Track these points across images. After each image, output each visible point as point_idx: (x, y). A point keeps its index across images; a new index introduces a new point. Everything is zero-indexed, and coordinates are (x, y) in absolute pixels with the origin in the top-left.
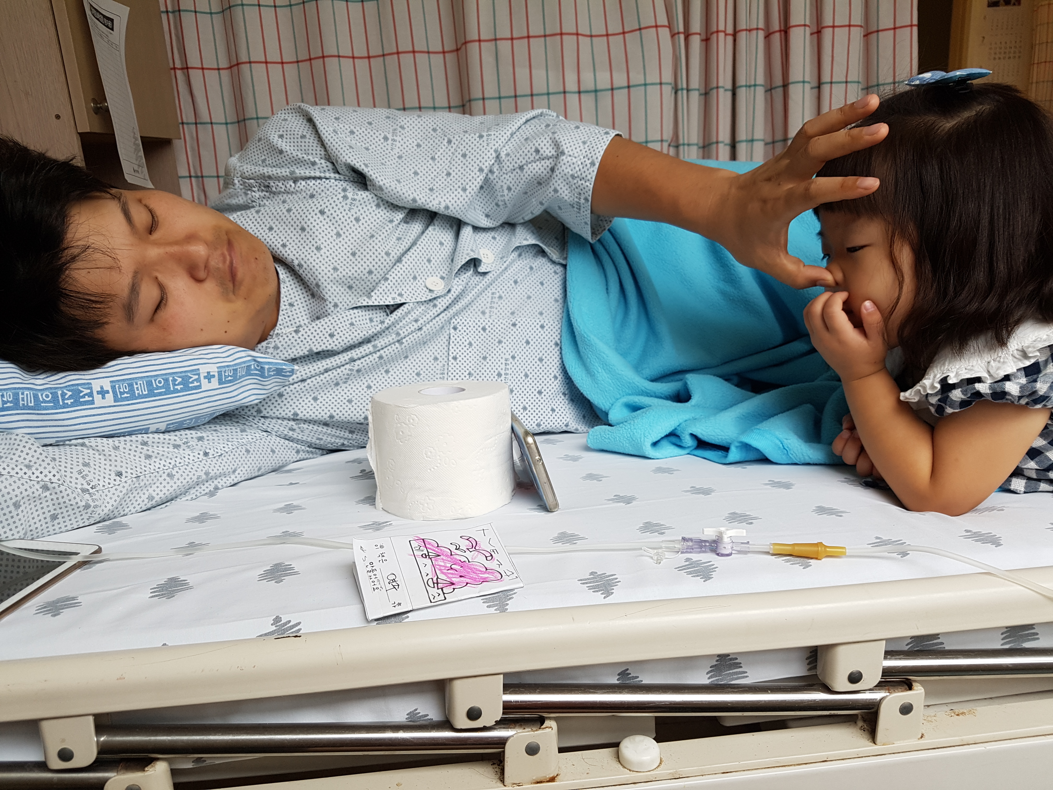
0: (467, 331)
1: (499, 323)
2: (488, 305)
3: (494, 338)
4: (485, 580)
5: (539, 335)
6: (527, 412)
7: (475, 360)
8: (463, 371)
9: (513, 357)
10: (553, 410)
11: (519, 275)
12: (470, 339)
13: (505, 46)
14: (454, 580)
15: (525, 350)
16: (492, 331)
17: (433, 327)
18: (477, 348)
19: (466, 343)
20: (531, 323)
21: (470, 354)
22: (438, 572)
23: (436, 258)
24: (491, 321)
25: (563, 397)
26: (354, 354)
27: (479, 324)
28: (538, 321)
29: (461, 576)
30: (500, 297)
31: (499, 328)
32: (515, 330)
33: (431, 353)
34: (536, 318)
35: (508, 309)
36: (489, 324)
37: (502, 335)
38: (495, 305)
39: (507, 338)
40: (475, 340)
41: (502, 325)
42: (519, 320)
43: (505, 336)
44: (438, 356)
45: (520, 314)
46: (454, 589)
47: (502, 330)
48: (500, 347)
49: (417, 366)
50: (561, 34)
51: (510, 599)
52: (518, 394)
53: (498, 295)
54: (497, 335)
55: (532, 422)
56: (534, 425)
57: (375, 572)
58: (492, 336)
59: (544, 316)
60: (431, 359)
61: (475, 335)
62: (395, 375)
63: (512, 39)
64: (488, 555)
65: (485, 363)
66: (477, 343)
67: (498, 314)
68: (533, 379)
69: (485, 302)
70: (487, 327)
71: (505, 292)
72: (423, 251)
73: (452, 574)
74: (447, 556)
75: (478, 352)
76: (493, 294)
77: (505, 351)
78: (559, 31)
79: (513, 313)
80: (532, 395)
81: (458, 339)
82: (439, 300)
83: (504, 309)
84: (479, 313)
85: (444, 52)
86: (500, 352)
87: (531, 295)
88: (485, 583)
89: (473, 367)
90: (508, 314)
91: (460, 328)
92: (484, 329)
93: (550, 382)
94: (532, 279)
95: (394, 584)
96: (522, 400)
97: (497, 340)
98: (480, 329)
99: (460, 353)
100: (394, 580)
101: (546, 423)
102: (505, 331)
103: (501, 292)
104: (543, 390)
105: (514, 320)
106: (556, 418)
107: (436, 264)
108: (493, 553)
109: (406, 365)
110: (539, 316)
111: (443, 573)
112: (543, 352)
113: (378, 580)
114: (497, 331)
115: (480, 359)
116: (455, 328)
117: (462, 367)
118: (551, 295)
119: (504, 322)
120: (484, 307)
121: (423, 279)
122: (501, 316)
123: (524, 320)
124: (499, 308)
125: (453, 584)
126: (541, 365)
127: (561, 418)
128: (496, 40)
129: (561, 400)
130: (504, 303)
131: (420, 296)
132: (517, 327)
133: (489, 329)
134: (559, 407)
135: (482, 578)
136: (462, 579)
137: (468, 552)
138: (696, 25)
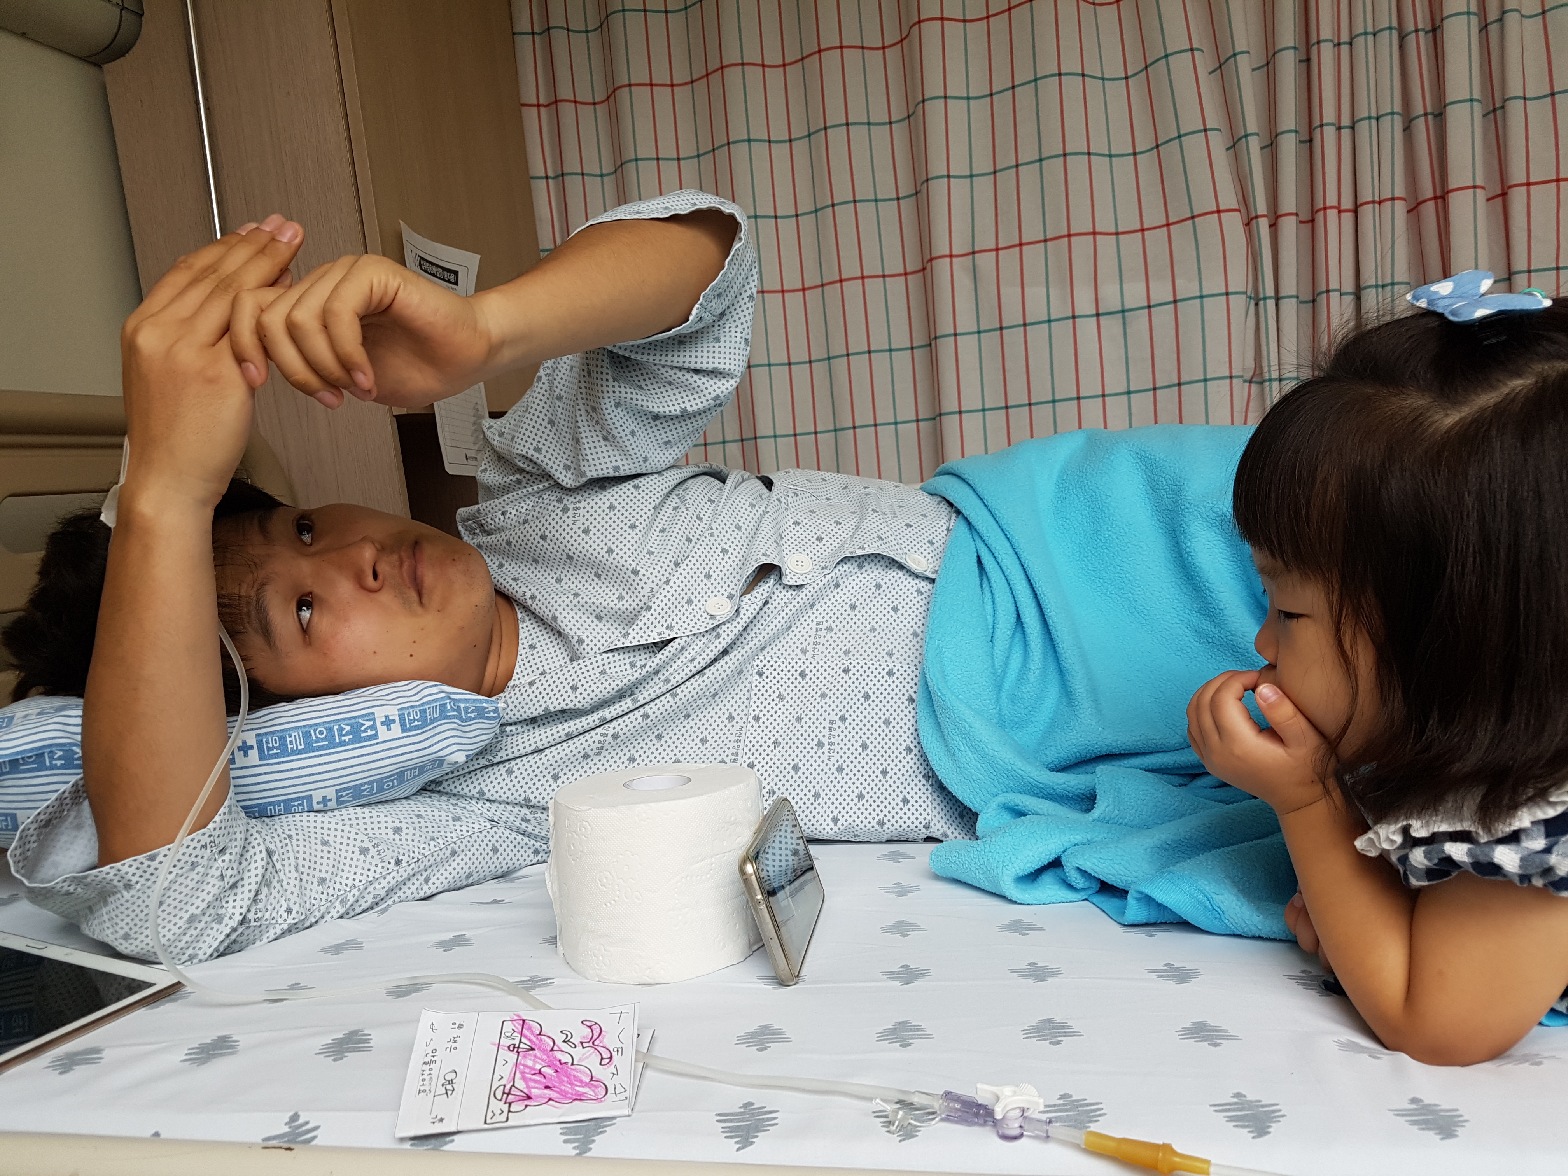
0: (778, 678)
1: (826, 667)
3: (817, 689)
4: (577, 1098)
7: (786, 721)
8: (766, 738)
12: (781, 690)
14: (535, 1092)
16: (814, 679)
18: (791, 702)
19: (774, 696)
21: (779, 713)
22: (518, 1075)
24: (814, 664)
29: (547, 1087)
30: (829, 629)
31: (825, 674)
32: (846, 678)
33: (724, 710)
36: (811, 667)
37: (828, 685)
38: (822, 641)
39: (834, 690)
40: (789, 690)
41: (829, 670)
43: (831, 687)
44: (735, 714)
45: (857, 655)
46: (527, 1106)
47: (829, 678)
49: (703, 729)
50: (1069, 236)
51: (601, 1132)
53: (825, 625)
54: (821, 685)
57: (432, 1066)
58: (814, 686)
59: (894, 657)
60: (724, 718)
61: (789, 683)
63: (997, 249)
64: (606, 1055)
65: (799, 727)
66: (792, 695)
67: (826, 653)
69: (806, 636)
70: (807, 671)
71: (837, 622)
73: (536, 1081)
74: (544, 1051)
75: (791, 710)
77: (829, 710)
78: (1066, 233)
81: (763, 691)
83: (834, 645)
85: (906, 274)
86: (822, 711)
87: (877, 626)
88: (576, 1102)
89: (781, 732)
91: (767, 673)
92: (803, 675)
95: (449, 1087)
97: (820, 693)
98: (797, 675)
99: (765, 711)
100: (451, 1082)
102: (832, 680)
103: (830, 622)
105: (847, 664)
108: (614, 1053)
110: (887, 658)
113: (431, 1079)
114: (821, 678)
115: (793, 720)
116: (760, 674)
117: (766, 731)
119: (833, 665)
120: (805, 644)
122: (829, 656)
123: (862, 663)
124: (827, 645)
125: (529, 1098)
128: (974, 253)
132: (851, 674)
133: (810, 675)
135: (576, 1093)
136: (547, 1091)
137: (579, 1048)
138: (1289, 201)
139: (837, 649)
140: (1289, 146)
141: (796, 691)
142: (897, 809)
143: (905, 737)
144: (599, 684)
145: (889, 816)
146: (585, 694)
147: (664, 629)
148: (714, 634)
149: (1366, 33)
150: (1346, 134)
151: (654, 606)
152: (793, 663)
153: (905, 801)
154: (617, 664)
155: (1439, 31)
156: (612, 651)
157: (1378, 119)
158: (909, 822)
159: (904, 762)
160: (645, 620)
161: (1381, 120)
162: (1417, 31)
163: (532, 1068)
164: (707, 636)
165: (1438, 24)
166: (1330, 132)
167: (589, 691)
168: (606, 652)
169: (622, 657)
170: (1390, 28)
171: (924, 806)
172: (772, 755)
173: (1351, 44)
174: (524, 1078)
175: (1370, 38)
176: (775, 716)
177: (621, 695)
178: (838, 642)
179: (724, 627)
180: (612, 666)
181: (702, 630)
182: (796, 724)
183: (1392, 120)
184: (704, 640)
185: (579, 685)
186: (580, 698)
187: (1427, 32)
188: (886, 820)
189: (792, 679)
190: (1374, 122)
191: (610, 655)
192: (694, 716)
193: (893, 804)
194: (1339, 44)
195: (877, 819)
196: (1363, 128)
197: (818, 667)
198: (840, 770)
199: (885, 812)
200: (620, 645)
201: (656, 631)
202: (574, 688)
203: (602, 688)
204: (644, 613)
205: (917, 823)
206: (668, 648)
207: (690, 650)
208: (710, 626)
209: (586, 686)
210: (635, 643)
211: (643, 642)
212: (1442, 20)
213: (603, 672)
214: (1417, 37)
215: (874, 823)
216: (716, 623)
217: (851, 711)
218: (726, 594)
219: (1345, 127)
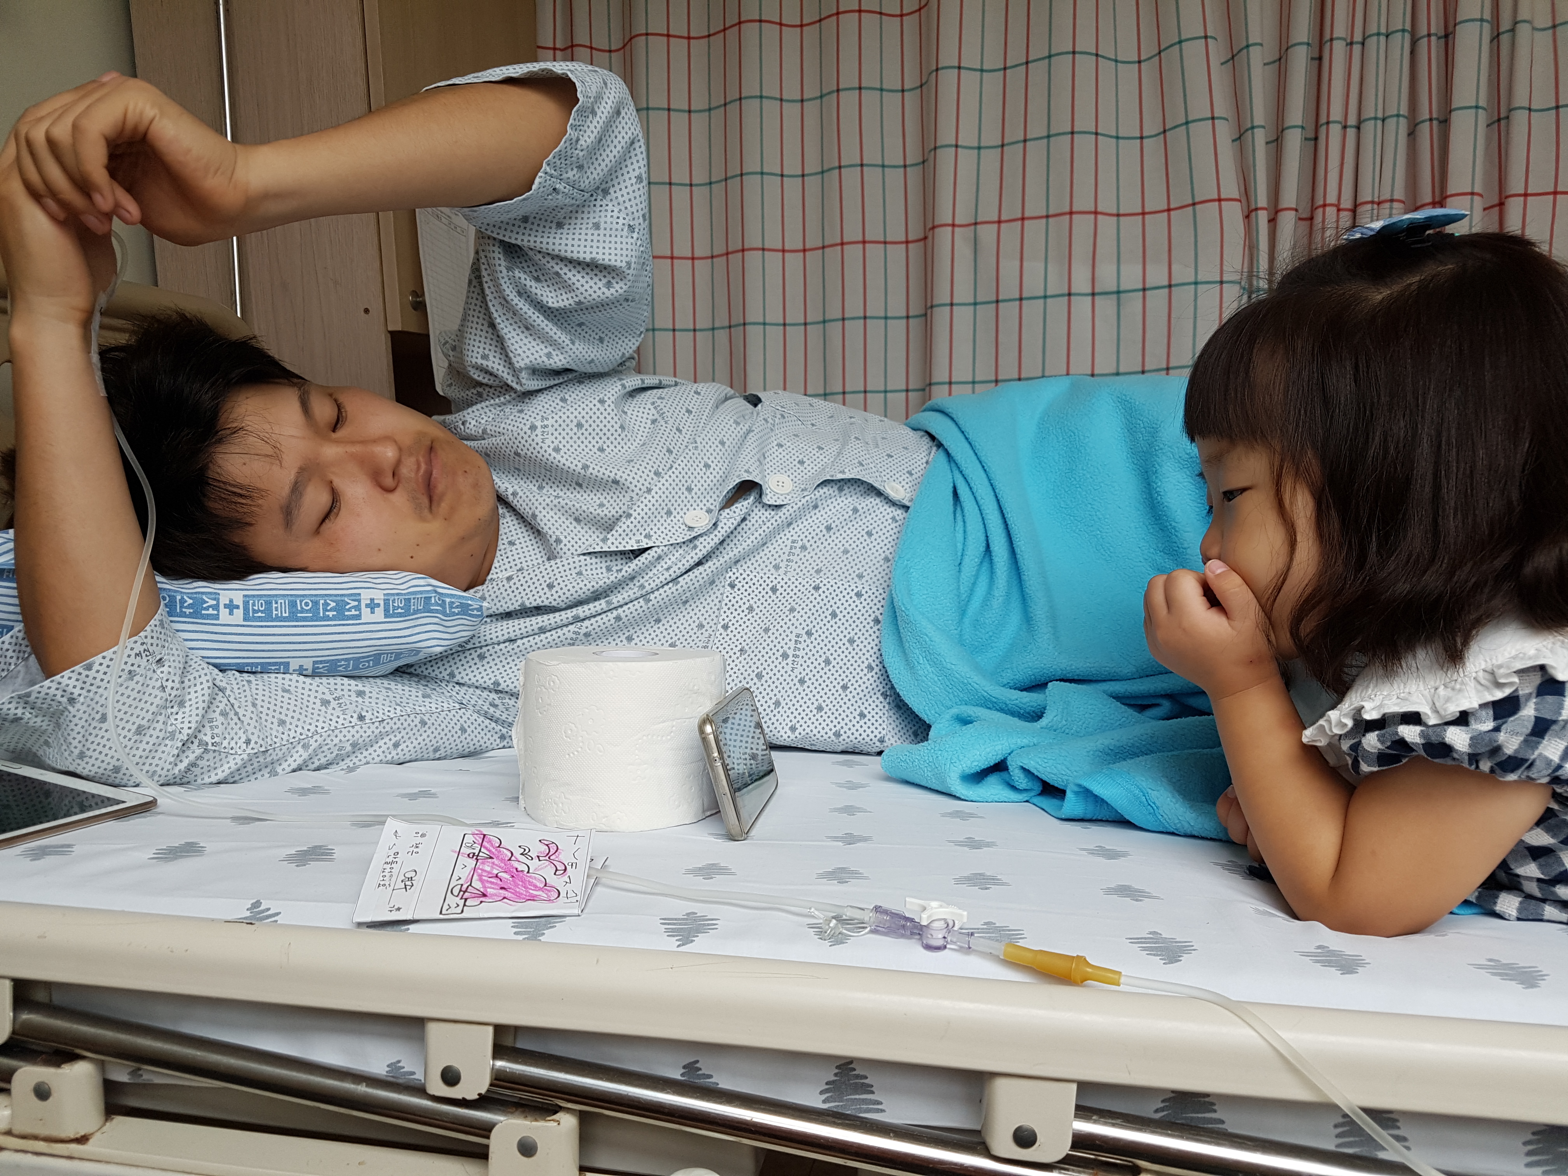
0: (750, 591)
1: (797, 583)
2: (785, 557)
3: (786, 604)
5: (853, 606)
7: (754, 631)
8: (732, 646)
9: (809, 634)
12: (752, 602)
13: (987, 233)
15: (828, 625)
16: (785, 594)
18: (760, 614)
19: (744, 607)
20: (842, 588)
21: (748, 623)
22: (476, 877)
24: (786, 580)
27: (768, 581)
28: (853, 587)
29: (502, 888)
30: (803, 548)
31: (796, 590)
32: (816, 595)
34: (852, 582)
35: (814, 564)
37: (798, 600)
38: (795, 558)
39: (804, 605)
40: (759, 603)
41: (800, 587)
42: (825, 582)
43: (801, 602)
44: (705, 623)
45: (829, 574)
46: (482, 902)
47: (799, 594)
48: (791, 617)
50: (1071, 213)
51: (552, 927)
53: (800, 543)
54: (790, 600)
57: (393, 865)
58: (783, 601)
59: (864, 580)
60: (694, 626)
61: (760, 596)
63: (999, 222)
64: (561, 868)
65: (766, 637)
66: (762, 607)
67: (798, 570)
69: (781, 553)
70: (779, 587)
71: (812, 542)
73: (493, 883)
74: (502, 860)
75: (759, 621)
76: (793, 542)
77: (797, 624)
78: (1068, 210)
79: (818, 571)
81: (733, 601)
83: (806, 564)
84: (770, 567)
85: (907, 242)
87: (850, 548)
88: (529, 902)
89: (748, 641)
90: (812, 572)
91: (739, 585)
92: (774, 590)
95: (408, 883)
97: (789, 607)
98: (768, 589)
99: (734, 621)
100: (410, 879)
102: (802, 596)
103: (805, 541)
105: (818, 582)
110: (856, 579)
113: (391, 876)
114: (792, 594)
115: (761, 631)
116: (732, 586)
117: (734, 639)
118: (881, 551)
119: (804, 583)
120: (779, 560)
122: (801, 574)
123: (832, 583)
124: (800, 563)
125: (485, 896)
128: (976, 224)
130: (808, 557)
132: (821, 591)
133: (781, 590)
135: (530, 895)
136: (502, 892)
137: (536, 860)
138: (1290, 196)
139: (809, 568)
140: (1294, 142)
141: (766, 604)
142: (854, 722)
143: (867, 655)
144: (575, 584)
145: (846, 728)
146: (560, 593)
147: (642, 537)
148: (692, 545)
149: (1378, 34)
150: (1351, 133)
151: (635, 514)
152: (765, 578)
153: (862, 715)
154: (593, 567)
155: (1451, 36)
156: (589, 553)
157: (1383, 120)
158: (864, 735)
159: (865, 679)
160: (624, 527)
161: (1387, 121)
162: (1429, 35)
163: (489, 872)
164: (684, 547)
165: (1451, 29)
166: (1335, 130)
167: (565, 590)
168: (584, 554)
169: (598, 560)
170: (1403, 31)
171: (880, 721)
172: (737, 662)
173: (1363, 44)
174: (481, 880)
175: (1382, 39)
176: (744, 626)
177: (596, 596)
178: (811, 561)
179: (701, 539)
180: (588, 568)
181: (680, 540)
182: (763, 634)
183: (1398, 123)
184: (681, 551)
185: (555, 584)
186: (556, 596)
187: (1439, 38)
188: (842, 732)
189: (763, 593)
190: (1379, 123)
191: (587, 558)
192: (664, 621)
193: (851, 717)
194: (1351, 43)
195: (834, 730)
196: (1368, 128)
197: (789, 583)
198: (802, 681)
199: (843, 724)
200: (598, 549)
201: (634, 539)
202: (550, 586)
203: (577, 588)
204: (623, 519)
205: (872, 736)
206: (645, 555)
207: (666, 560)
208: (688, 537)
209: (562, 585)
210: (613, 548)
211: (621, 548)
212: (1455, 25)
213: (580, 573)
214: (1429, 42)
215: (830, 734)
216: (694, 534)
217: (817, 627)
218: (705, 508)
219: (1351, 127)
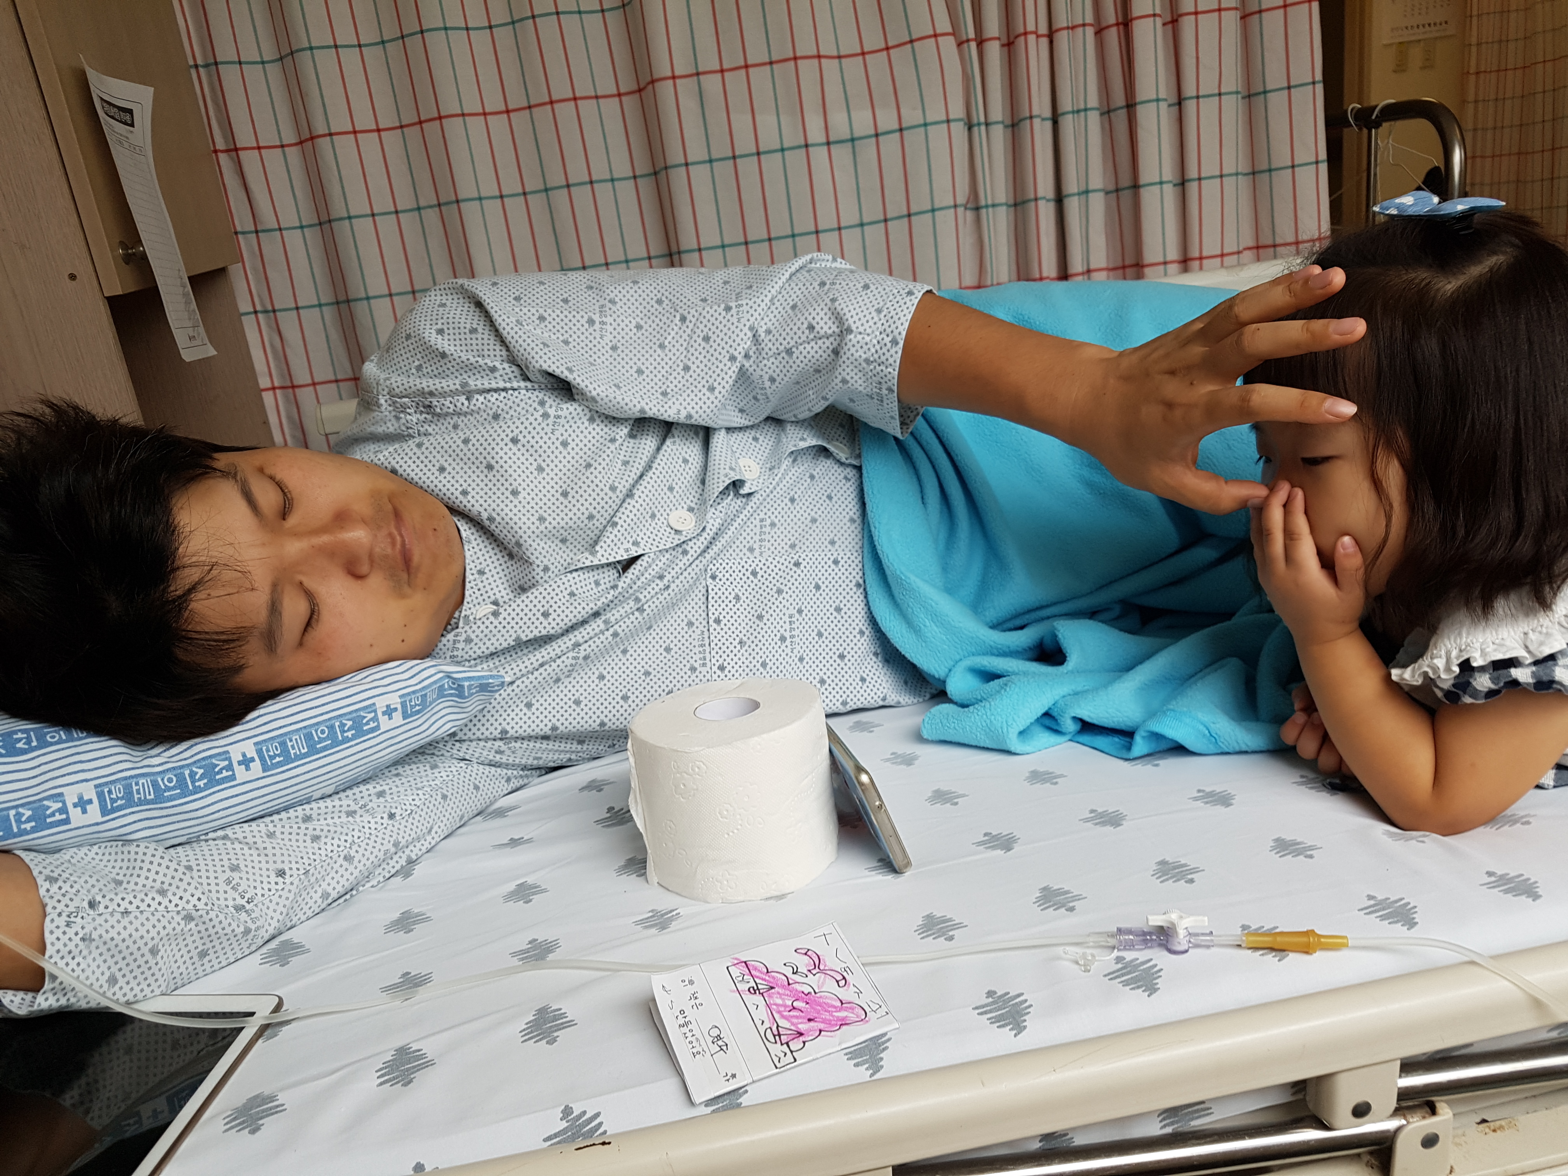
0: (731, 579)
1: (775, 563)
2: (757, 538)
4: (843, 1023)
5: (833, 574)
6: (826, 686)
9: (800, 611)
10: (863, 680)
11: (796, 489)
12: (736, 590)
13: (712, 83)
14: (802, 1027)
15: (814, 599)
17: (685, 582)
19: (731, 597)
20: (820, 559)
21: (738, 613)
22: (776, 1016)
23: (680, 483)
24: (763, 561)
25: (874, 659)
26: (577, 636)
27: (746, 566)
28: (829, 555)
29: (810, 1020)
30: (773, 525)
31: (776, 570)
32: (799, 572)
33: (683, 617)
34: (826, 550)
35: (786, 540)
36: (761, 565)
38: (767, 537)
40: (743, 590)
42: (803, 556)
43: (785, 582)
44: (693, 620)
45: (804, 547)
46: (804, 1043)
48: (780, 599)
49: (665, 638)
50: (795, 58)
51: (884, 1050)
52: (811, 662)
53: (768, 522)
55: (834, 701)
56: (838, 704)
57: (690, 1027)
59: (837, 545)
60: (683, 625)
61: (742, 583)
62: (635, 655)
63: (722, 71)
64: (839, 977)
66: (747, 594)
67: (772, 549)
68: (830, 638)
69: (752, 534)
70: (758, 569)
71: (779, 517)
72: (661, 476)
73: (797, 1017)
74: (783, 987)
76: (762, 520)
78: (791, 55)
79: (793, 546)
80: (831, 661)
81: (719, 594)
82: (691, 544)
83: (779, 540)
84: (745, 550)
85: (619, 95)
86: (781, 606)
87: (817, 516)
88: (844, 1027)
90: (787, 547)
91: (720, 576)
92: (754, 573)
93: (855, 641)
94: (815, 492)
95: (720, 1043)
96: (818, 670)
98: (748, 574)
100: (719, 1038)
101: (855, 700)
103: (773, 517)
104: (845, 653)
105: (796, 557)
106: (868, 691)
107: (680, 491)
108: (845, 974)
109: (650, 638)
110: (829, 547)
111: (783, 1017)
112: (841, 598)
113: (697, 1039)
116: (714, 577)
119: (782, 561)
120: (752, 542)
121: (665, 515)
122: (776, 552)
123: (810, 555)
124: (772, 541)
125: (801, 1034)
126: (839, 617)
127: (875, 690)
128: (698, 74)
129: (872, 663)
130: (779, 533)
131: (663, 542)
132: (802, 567)
133: (761, 573)
134: (871, 675)
135: (839, 1019)
137: (810, 976)
138: (992, 25)
152: (743, 563)
163: (784, 1006)
172: (739, 655)
176: (735, 617)
178: (782, 537)
189: (744, 578)
197: (768, 564)
